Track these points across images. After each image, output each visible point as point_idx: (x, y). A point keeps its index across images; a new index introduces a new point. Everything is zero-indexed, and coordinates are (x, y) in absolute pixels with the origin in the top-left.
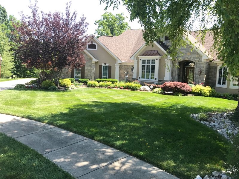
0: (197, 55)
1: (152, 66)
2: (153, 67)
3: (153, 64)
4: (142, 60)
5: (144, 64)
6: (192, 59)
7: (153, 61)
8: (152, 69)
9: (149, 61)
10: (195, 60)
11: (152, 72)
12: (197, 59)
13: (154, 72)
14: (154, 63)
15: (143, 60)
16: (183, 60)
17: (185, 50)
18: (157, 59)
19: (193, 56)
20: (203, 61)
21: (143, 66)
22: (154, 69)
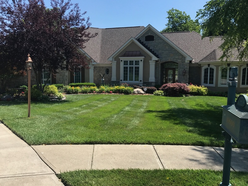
0: (180, 57)
1: (136, 67)
2: (137, 69)
3: (137, 66)
4: (123, 61)
5: (126, 66)
6: (176, 60)
7: (137, 63)
8: (136, 71)
9: (131, 63)
10: (179, 61)
11: (135, 74)
12: (180, 61)
13: (138, 74)
14: (138, 64)
15: (125, 62)
16: (166, 61)
17: (167, 51)
18: (141, 61)
19: (176, 57)
20: (186, 62)
21: (124, 68)
22: (138, 71)
